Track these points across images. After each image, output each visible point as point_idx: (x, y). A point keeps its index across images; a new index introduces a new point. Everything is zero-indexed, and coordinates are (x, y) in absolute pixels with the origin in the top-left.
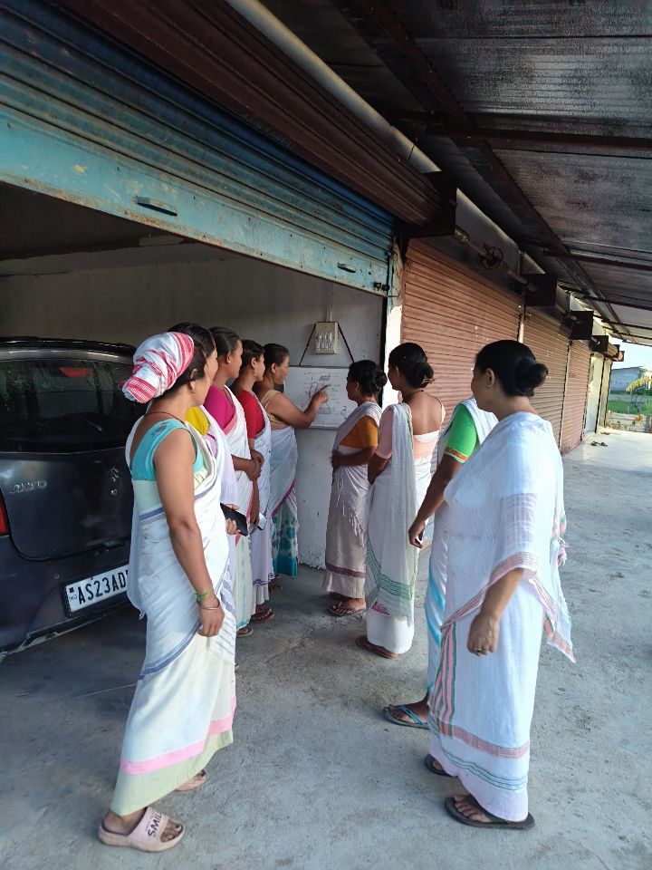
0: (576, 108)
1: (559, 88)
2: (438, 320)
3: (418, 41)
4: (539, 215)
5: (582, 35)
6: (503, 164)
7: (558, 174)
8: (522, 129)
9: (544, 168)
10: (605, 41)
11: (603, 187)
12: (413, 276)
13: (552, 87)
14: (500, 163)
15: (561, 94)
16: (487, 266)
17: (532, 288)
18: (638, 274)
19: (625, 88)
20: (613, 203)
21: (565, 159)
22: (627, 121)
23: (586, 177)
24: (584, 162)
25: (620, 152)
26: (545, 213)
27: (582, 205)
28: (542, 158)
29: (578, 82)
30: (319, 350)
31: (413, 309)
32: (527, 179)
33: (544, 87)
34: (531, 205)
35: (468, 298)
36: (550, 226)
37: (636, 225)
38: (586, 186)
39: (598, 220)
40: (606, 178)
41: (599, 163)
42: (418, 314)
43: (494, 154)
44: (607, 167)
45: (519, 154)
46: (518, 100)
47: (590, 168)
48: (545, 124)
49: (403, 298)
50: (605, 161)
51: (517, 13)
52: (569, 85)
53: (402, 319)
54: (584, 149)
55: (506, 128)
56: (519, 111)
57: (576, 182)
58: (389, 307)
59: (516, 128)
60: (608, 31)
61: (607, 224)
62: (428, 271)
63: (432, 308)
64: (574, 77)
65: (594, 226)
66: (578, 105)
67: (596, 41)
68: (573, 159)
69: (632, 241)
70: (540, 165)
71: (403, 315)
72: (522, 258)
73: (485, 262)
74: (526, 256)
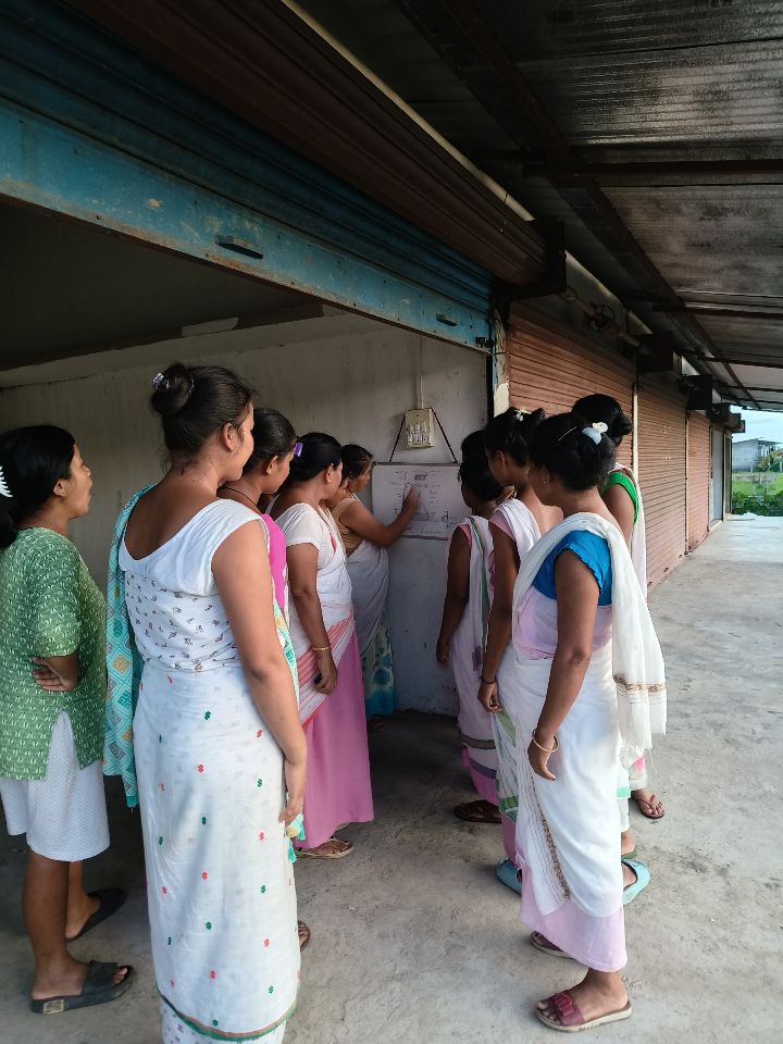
0: (709, 129)
1: (688, 107)
2: (548, 396)
3: (519, 64)
4: (651, 263)
5: (724, 40)
6: (611, 205)
7: (678, 211)
8: (638, 160)
9: (663, 206)
10: (752, 46)
11: (734, 222)
12: (517, 346)
13: (680, 107)
14: (607, 204)
15: (691, 114)
16: (597, 329)
17: (645, 351)
18: (768, 325)
19: (772, 101)
20: (745, 240)
21: (689, 193)
22: (769, 140)
23: (713, 212)
24: (712, 194)
25: (757, 178)
26: (659, 260)
27: (705, 247)
28: (661, 193)
29: (713, 98)
30: (411, 445)
31: (521, 386)
32: (641, 221)
33: (670, 108)
34: (642, 252)
35: (577, 368)
36: (663, 275)
37: (770, 266)
38: (713, 222)
39: (722, 264)
40: (738, 212)
41: (730, 194)
42: (527, 392)
43: (602, 193)
44: (740, 198)
45: (632, 192)
46: (636, 126)
47: (718, 202)
48: (668, 153)
49: (509, 373)
50: (739, 191)
51: (645, 21)
52: (702, 102)
53: (510, 399)
54: (714, 179)
55: (619, 161)
56: (638, 140)
57: (701, 219)
58: (495, 386)
59: (631, 160)
60: (756, 33)
61: (736, 267)
62: (531, 339)
63: (540, 383)
64: (710, 92)
65: (717, 272)
66: (712, 126)
67: (740, 47)
68: (700, 192)
69: (763, 285)
70: (657, 202)
71: (511, 395)
72: (627, 318)
73: (593, 323)
74: (631, 315)
